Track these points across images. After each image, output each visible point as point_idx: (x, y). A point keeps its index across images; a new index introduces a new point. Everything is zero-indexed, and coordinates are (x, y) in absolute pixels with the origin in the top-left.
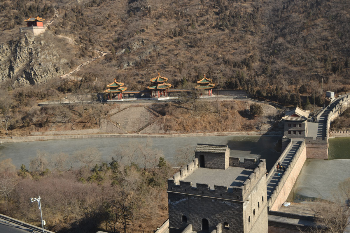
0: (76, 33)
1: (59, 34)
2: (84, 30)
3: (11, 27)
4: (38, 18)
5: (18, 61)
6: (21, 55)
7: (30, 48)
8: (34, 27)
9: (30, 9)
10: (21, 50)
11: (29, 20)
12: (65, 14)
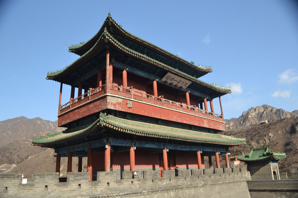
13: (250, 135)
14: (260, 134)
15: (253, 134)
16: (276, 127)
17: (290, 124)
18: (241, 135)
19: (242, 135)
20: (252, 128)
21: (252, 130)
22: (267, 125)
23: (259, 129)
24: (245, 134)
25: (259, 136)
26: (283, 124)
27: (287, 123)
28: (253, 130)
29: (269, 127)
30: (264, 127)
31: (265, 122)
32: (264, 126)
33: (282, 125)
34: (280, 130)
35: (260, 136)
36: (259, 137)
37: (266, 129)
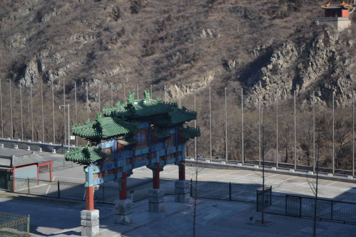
5: (310, 69)
6: (316, 61)
7: (331, 51)
10: (316, 53)
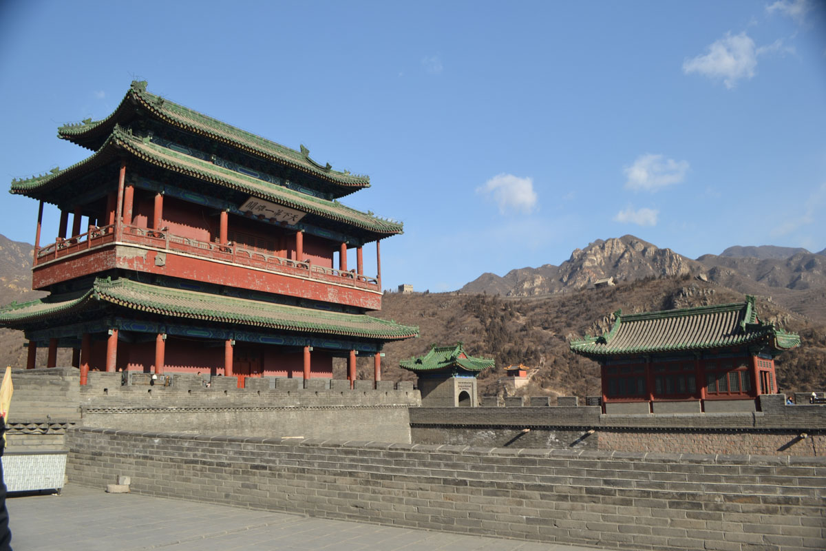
0: (569, 386)
1: (546, 388)
2: (579, 383)
3: (484, 376)
4: (521, 366)
8: (516, 378)
9: (509, 353)
11: (510, 368)
12: (555, 362)
13: (566, 312)
14: (590, 313)
15: (574, 311)
16: (629, 298)
17: (665, 291)
18: (544, 312)
19: (547, 313)
20: (575, 297)
21: (573, 302)
22: (609, 291)
23: (590, 300)
24: (556, 309)
25: (587, 318)
26: (648, 291)
27: (656, 289)
28: (576, 302)
29: (613, 297)
30: (601, 295)
31: (607, 283)
32: (602, 291)
33: (645, 294)
34: (640, 305)
35: (590, 319)
36: (587, 320)
37: (606, 301)
